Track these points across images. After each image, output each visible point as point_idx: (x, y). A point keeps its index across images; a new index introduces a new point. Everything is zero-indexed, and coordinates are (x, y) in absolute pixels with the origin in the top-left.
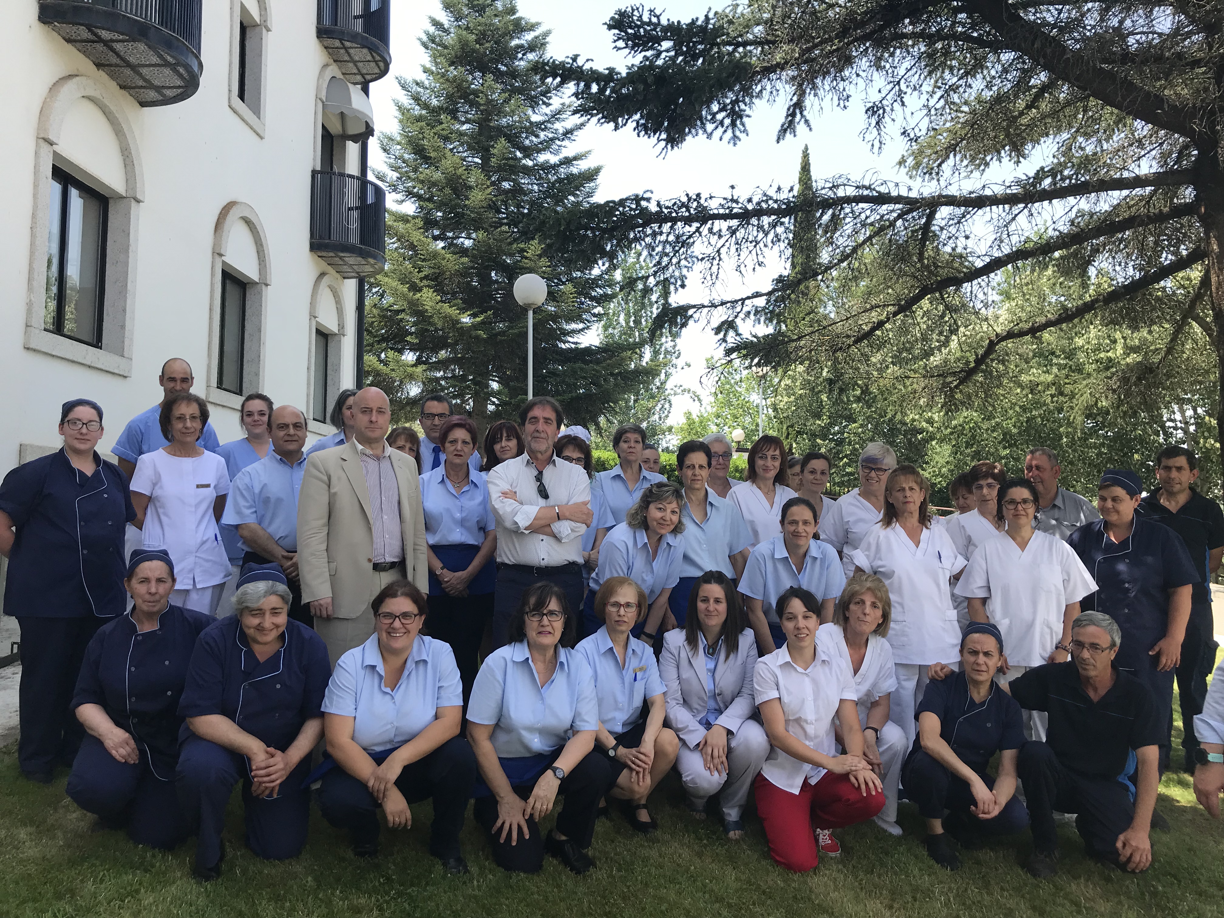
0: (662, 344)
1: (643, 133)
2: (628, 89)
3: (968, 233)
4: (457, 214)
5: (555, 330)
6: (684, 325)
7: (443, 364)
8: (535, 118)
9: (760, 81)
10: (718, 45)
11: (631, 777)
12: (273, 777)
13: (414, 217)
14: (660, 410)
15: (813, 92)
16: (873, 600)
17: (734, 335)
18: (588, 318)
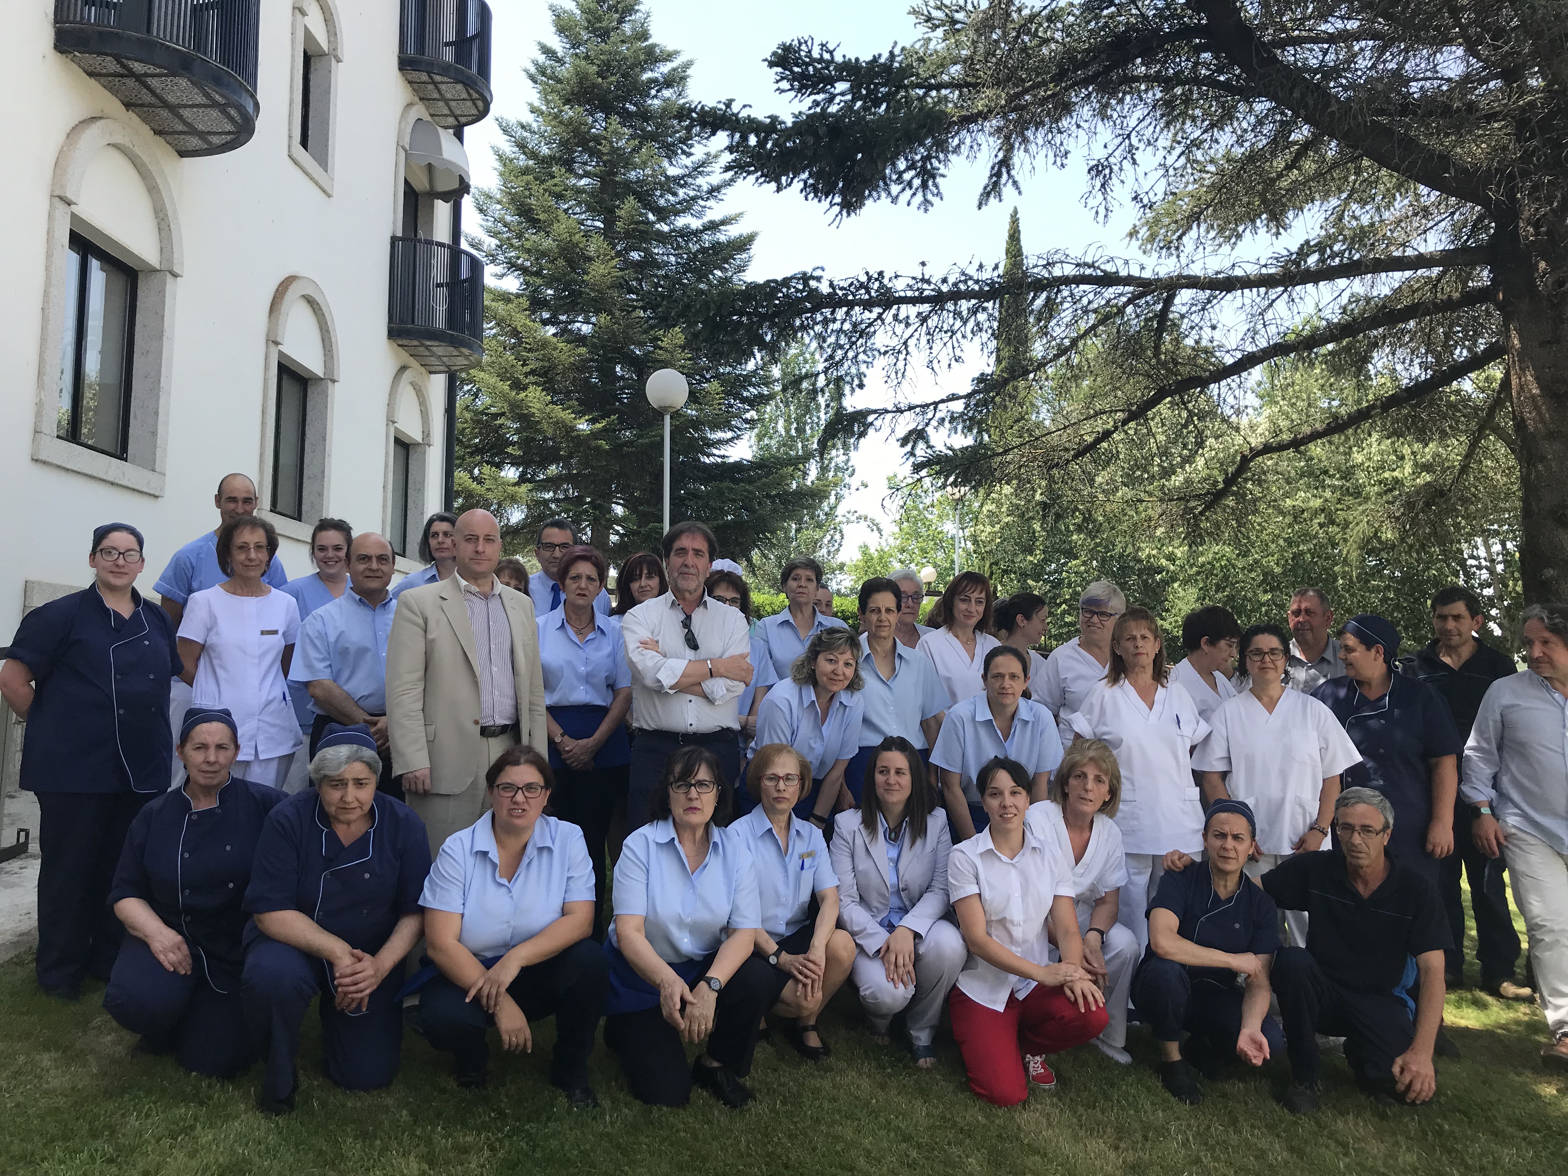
0: (831, 459)
1: (812, 195)
2: (794, 142)
3: (1214, 322)
4: (572, 293)
5: (697, 439)
6: (862, 434)
7: (552, 483)
8: (672, 171)
9: (957, 133)
10: (906, 88)
11: (796, 991)
12: (362, 986)
13: (518, 296)
14: (829, 542)
15: (1023, 147)
16: (1097, 773)
17: (924, 447)
18: (739, 425)
